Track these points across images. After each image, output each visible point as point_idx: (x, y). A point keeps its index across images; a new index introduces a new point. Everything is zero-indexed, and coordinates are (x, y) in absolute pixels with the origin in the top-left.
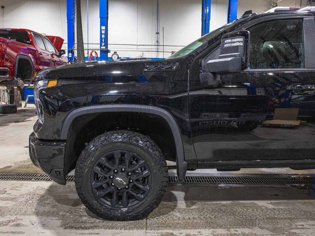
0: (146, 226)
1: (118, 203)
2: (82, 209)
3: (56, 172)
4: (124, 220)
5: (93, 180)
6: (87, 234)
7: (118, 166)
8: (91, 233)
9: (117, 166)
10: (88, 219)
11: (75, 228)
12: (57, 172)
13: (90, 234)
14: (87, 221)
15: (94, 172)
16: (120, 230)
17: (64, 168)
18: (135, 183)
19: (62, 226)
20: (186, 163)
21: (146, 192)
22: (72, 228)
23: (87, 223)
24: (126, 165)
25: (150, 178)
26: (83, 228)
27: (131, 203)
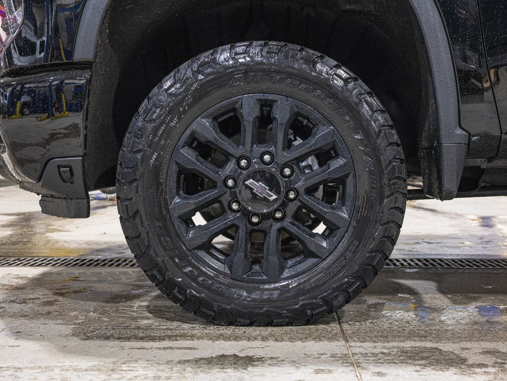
0: (344, 334)
1: (251, 268)
2: (135, 308)
3: (59, 167)
4: (270, 324)
5: (174, 191)
6: (156, 348)
7: (252, 147)
8: (172, 348)
9: (248, 145)
10: (157, 324)
11: (118, 339)
12: (62, 169)
13: (164, 348)
14: (153, 327)
15: (178, 164)
16: (262, 343)
17: (85, 154)
18: (306, 198)
19: (73, 335)
20: (465, 133)
21: (339, 228)
22: (107, 338)
23: (153, 329)
24: (275, 144)
25: (350, 182)
26: (142, 339)
27: (290, 267)
